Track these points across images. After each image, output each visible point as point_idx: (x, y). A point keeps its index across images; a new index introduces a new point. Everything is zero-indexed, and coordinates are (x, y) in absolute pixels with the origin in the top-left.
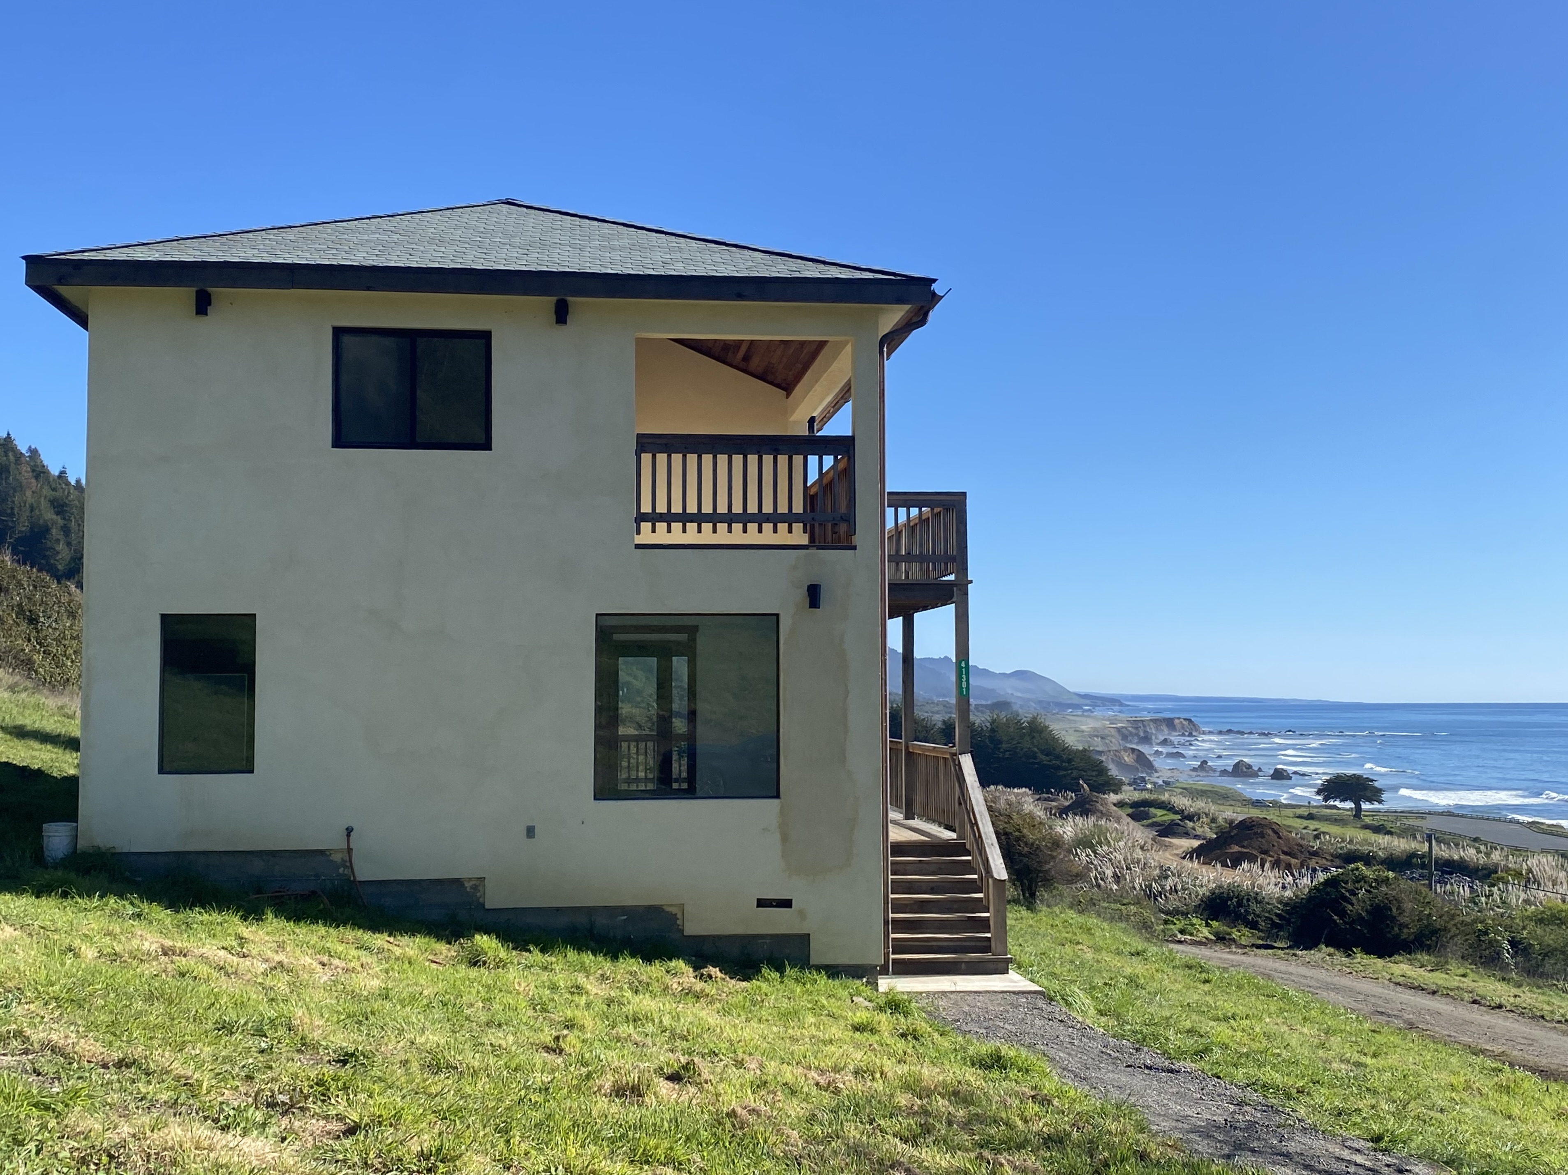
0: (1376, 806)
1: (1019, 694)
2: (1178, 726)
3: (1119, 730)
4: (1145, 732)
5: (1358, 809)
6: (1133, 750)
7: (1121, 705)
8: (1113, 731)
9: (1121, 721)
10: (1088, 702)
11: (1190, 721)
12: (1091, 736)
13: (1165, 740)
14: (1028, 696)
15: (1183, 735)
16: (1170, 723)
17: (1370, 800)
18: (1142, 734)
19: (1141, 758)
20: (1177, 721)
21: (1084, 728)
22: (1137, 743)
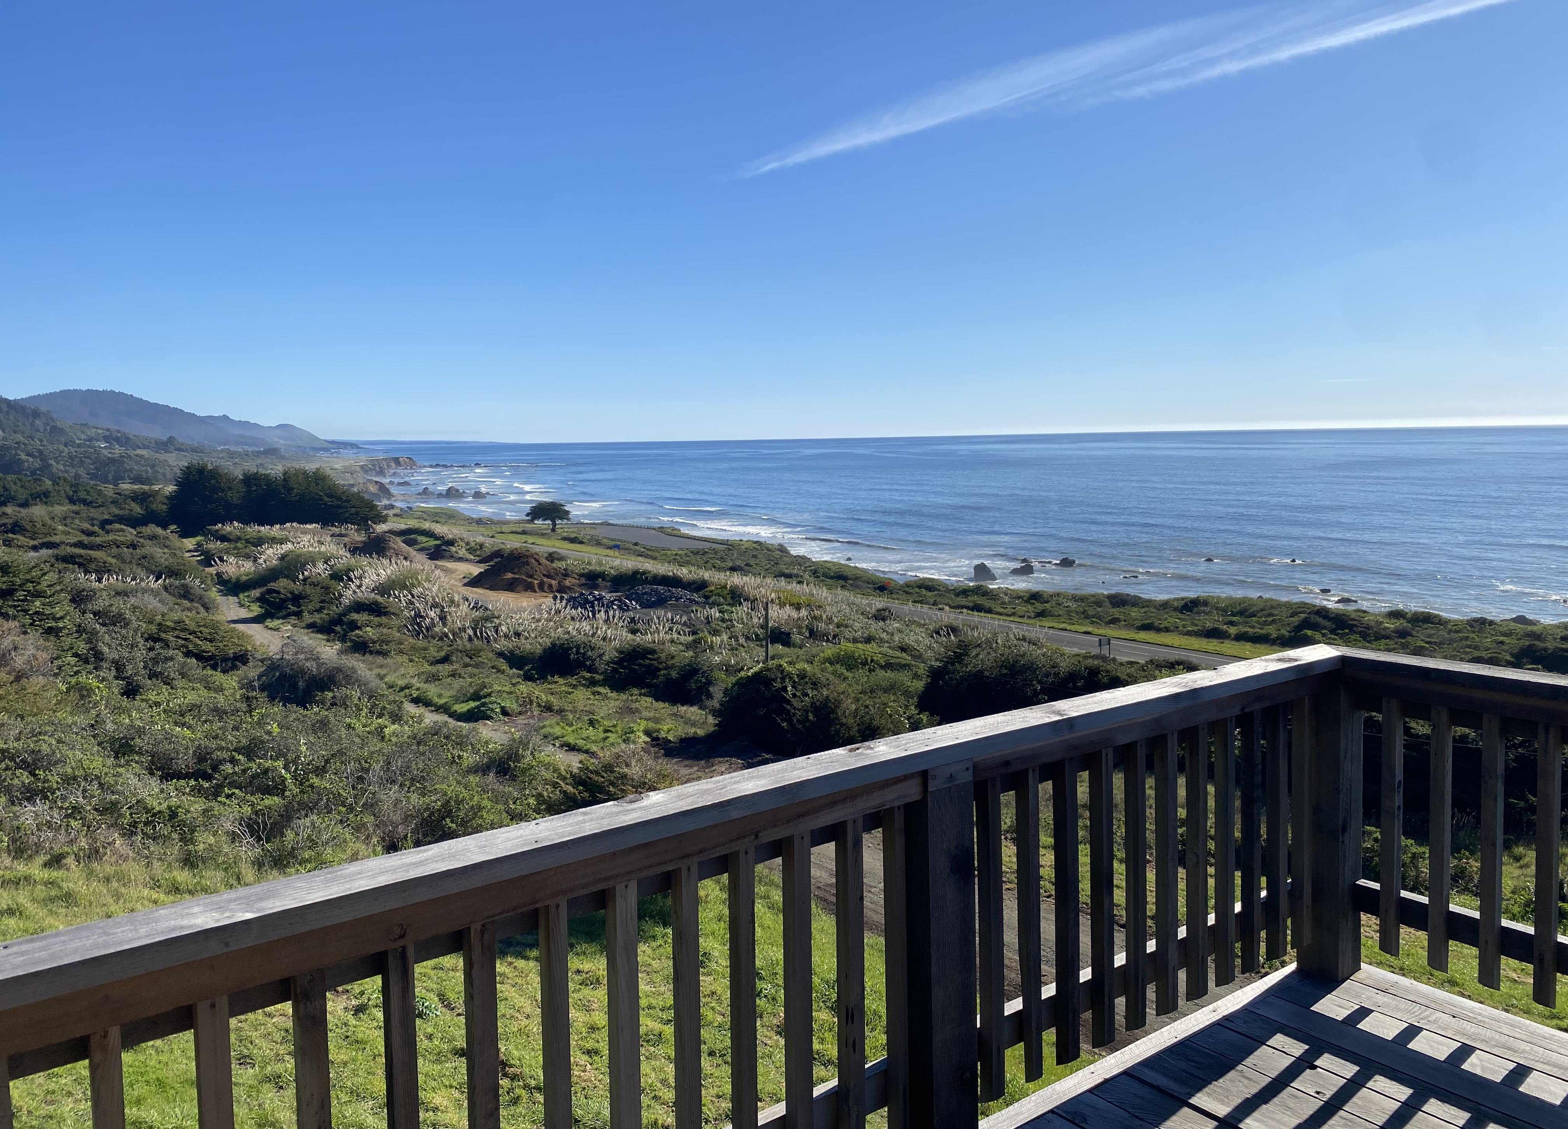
0: (565, 521)
1: (283, 442)
2: (402, 463)
3: (362, 467)
4: (380, 467)
5: (554, 524)
6: (376, 482)
7: (358, 447)
8: (358, 469)
9: (362, 461)
10: (335, 446)
11: (410, 459)
12: (343, 473)
13: (395, 473)
14: (289, 443)
15: (406, 469)
16: (397, 461)
17: (562, 519)
18: (378, 469)
19: (382, 487)
20: (401, 459)
21: (336, 466)
22: (375, 476)
